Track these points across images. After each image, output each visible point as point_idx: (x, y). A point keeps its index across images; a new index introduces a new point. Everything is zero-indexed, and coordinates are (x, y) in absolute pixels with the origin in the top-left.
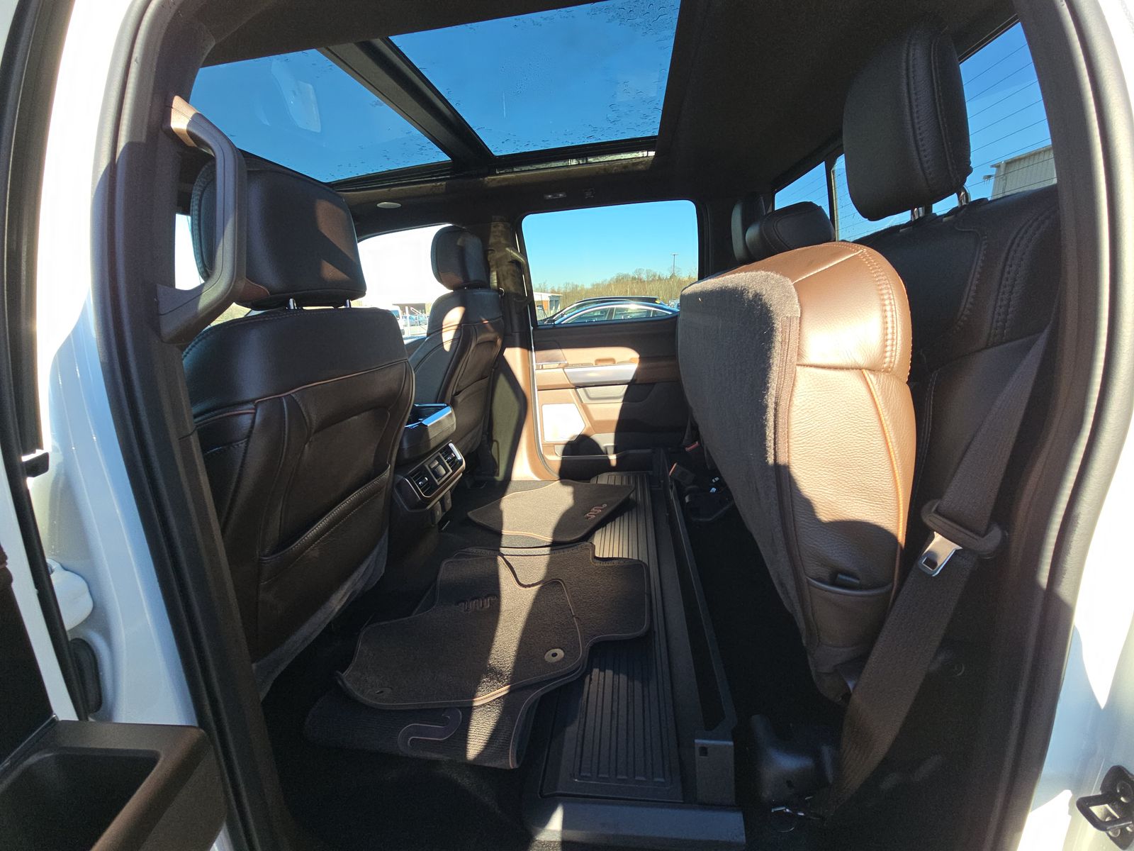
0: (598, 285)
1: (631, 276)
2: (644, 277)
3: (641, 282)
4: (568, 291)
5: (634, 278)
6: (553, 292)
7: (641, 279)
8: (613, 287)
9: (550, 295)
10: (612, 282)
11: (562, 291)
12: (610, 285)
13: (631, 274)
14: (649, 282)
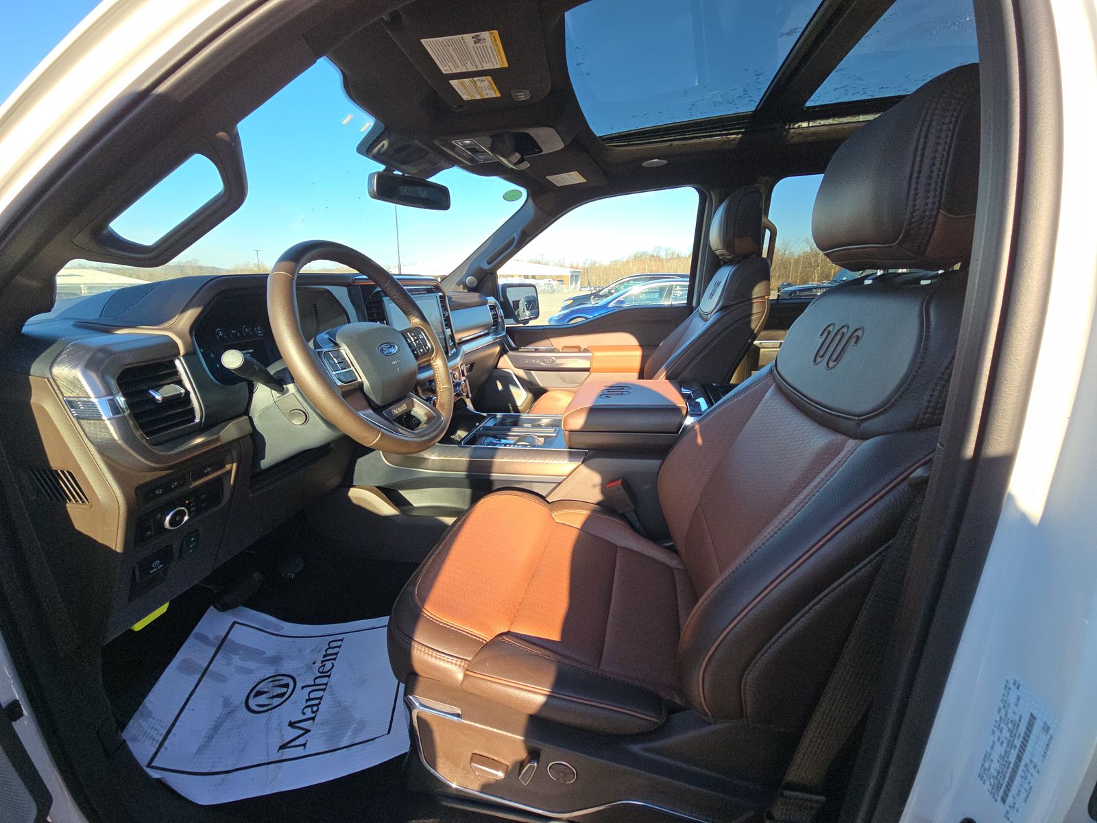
0: (616, 262)
1: (649, 254)
2: (663, 255)
3: (659, 260)
4: (587, 266)
5: (652, 256)
6: (572, 267)
7: (659, 257)
8: (631, 264)
9: (572, 270)
10: (630, 259)
11: (580, 267)
12: (628, 262)
13: (650, 252)
14: (668, 260)
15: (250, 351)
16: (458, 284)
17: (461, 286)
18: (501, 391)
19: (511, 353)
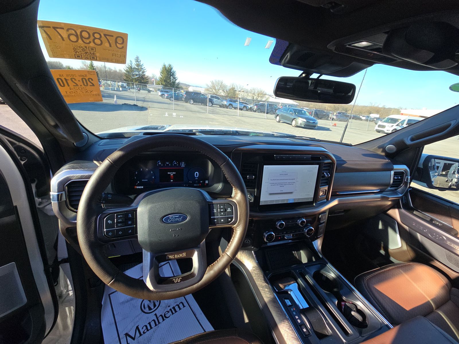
15: (173, 173)
16: (379, 147)
17: (381, 150)
18: (380, 229)
19: (403, 211)
